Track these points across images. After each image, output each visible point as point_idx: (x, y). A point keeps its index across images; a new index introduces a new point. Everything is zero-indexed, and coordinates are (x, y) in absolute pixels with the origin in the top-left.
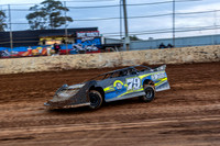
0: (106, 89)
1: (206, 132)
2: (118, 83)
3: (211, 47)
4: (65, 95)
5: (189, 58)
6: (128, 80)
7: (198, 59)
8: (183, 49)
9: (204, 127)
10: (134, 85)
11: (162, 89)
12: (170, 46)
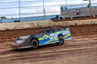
0: (40, 39)
1: (30, 58)
2: (46, 36)
3: (36, 22)
4: (19, 42)
5: (27, 26)
6: (51, 35)
7: (31, 27)
8: (24, 22)
9: (30, 56)
10: (53, 37)
11: (68, 39)
12: (19, 21)
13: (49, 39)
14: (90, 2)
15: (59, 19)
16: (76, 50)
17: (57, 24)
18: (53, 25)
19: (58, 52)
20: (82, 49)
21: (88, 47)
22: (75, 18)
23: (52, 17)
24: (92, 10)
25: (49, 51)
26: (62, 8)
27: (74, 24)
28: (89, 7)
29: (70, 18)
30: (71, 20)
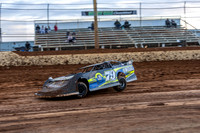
2: (98, 75)
6: (106, 73)
10: (110, 77)
13: (103, 81)
14: (96, 19)
15: (31, 50)
16: (67, 115)
17: (27, 61)
18: (18, 63)
19: (30, 120)
20: (78, 115)
21: (92, 110)
22: (65, 50)
23: (17, 46)
24: (100, 35)
25: (10, 118)
26: (38, 28)
27: (61, 62)
28: (92, 28)
29: (54, 49)
30: (58, 53)
